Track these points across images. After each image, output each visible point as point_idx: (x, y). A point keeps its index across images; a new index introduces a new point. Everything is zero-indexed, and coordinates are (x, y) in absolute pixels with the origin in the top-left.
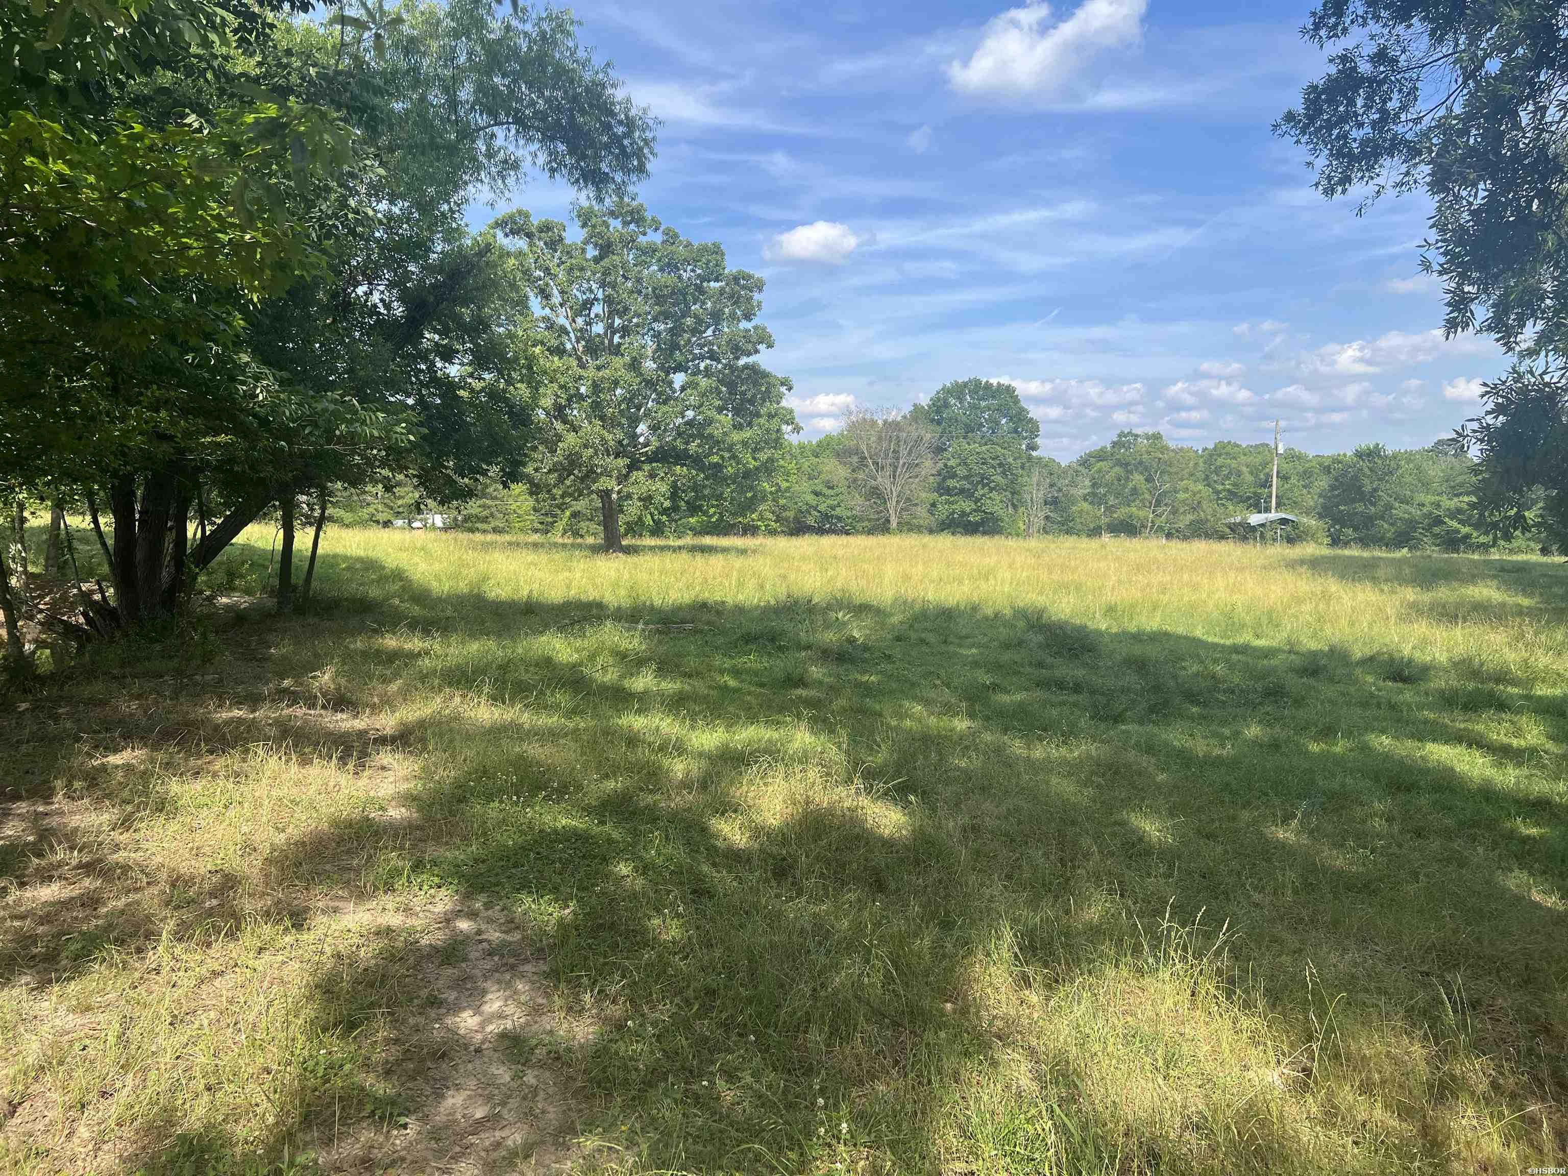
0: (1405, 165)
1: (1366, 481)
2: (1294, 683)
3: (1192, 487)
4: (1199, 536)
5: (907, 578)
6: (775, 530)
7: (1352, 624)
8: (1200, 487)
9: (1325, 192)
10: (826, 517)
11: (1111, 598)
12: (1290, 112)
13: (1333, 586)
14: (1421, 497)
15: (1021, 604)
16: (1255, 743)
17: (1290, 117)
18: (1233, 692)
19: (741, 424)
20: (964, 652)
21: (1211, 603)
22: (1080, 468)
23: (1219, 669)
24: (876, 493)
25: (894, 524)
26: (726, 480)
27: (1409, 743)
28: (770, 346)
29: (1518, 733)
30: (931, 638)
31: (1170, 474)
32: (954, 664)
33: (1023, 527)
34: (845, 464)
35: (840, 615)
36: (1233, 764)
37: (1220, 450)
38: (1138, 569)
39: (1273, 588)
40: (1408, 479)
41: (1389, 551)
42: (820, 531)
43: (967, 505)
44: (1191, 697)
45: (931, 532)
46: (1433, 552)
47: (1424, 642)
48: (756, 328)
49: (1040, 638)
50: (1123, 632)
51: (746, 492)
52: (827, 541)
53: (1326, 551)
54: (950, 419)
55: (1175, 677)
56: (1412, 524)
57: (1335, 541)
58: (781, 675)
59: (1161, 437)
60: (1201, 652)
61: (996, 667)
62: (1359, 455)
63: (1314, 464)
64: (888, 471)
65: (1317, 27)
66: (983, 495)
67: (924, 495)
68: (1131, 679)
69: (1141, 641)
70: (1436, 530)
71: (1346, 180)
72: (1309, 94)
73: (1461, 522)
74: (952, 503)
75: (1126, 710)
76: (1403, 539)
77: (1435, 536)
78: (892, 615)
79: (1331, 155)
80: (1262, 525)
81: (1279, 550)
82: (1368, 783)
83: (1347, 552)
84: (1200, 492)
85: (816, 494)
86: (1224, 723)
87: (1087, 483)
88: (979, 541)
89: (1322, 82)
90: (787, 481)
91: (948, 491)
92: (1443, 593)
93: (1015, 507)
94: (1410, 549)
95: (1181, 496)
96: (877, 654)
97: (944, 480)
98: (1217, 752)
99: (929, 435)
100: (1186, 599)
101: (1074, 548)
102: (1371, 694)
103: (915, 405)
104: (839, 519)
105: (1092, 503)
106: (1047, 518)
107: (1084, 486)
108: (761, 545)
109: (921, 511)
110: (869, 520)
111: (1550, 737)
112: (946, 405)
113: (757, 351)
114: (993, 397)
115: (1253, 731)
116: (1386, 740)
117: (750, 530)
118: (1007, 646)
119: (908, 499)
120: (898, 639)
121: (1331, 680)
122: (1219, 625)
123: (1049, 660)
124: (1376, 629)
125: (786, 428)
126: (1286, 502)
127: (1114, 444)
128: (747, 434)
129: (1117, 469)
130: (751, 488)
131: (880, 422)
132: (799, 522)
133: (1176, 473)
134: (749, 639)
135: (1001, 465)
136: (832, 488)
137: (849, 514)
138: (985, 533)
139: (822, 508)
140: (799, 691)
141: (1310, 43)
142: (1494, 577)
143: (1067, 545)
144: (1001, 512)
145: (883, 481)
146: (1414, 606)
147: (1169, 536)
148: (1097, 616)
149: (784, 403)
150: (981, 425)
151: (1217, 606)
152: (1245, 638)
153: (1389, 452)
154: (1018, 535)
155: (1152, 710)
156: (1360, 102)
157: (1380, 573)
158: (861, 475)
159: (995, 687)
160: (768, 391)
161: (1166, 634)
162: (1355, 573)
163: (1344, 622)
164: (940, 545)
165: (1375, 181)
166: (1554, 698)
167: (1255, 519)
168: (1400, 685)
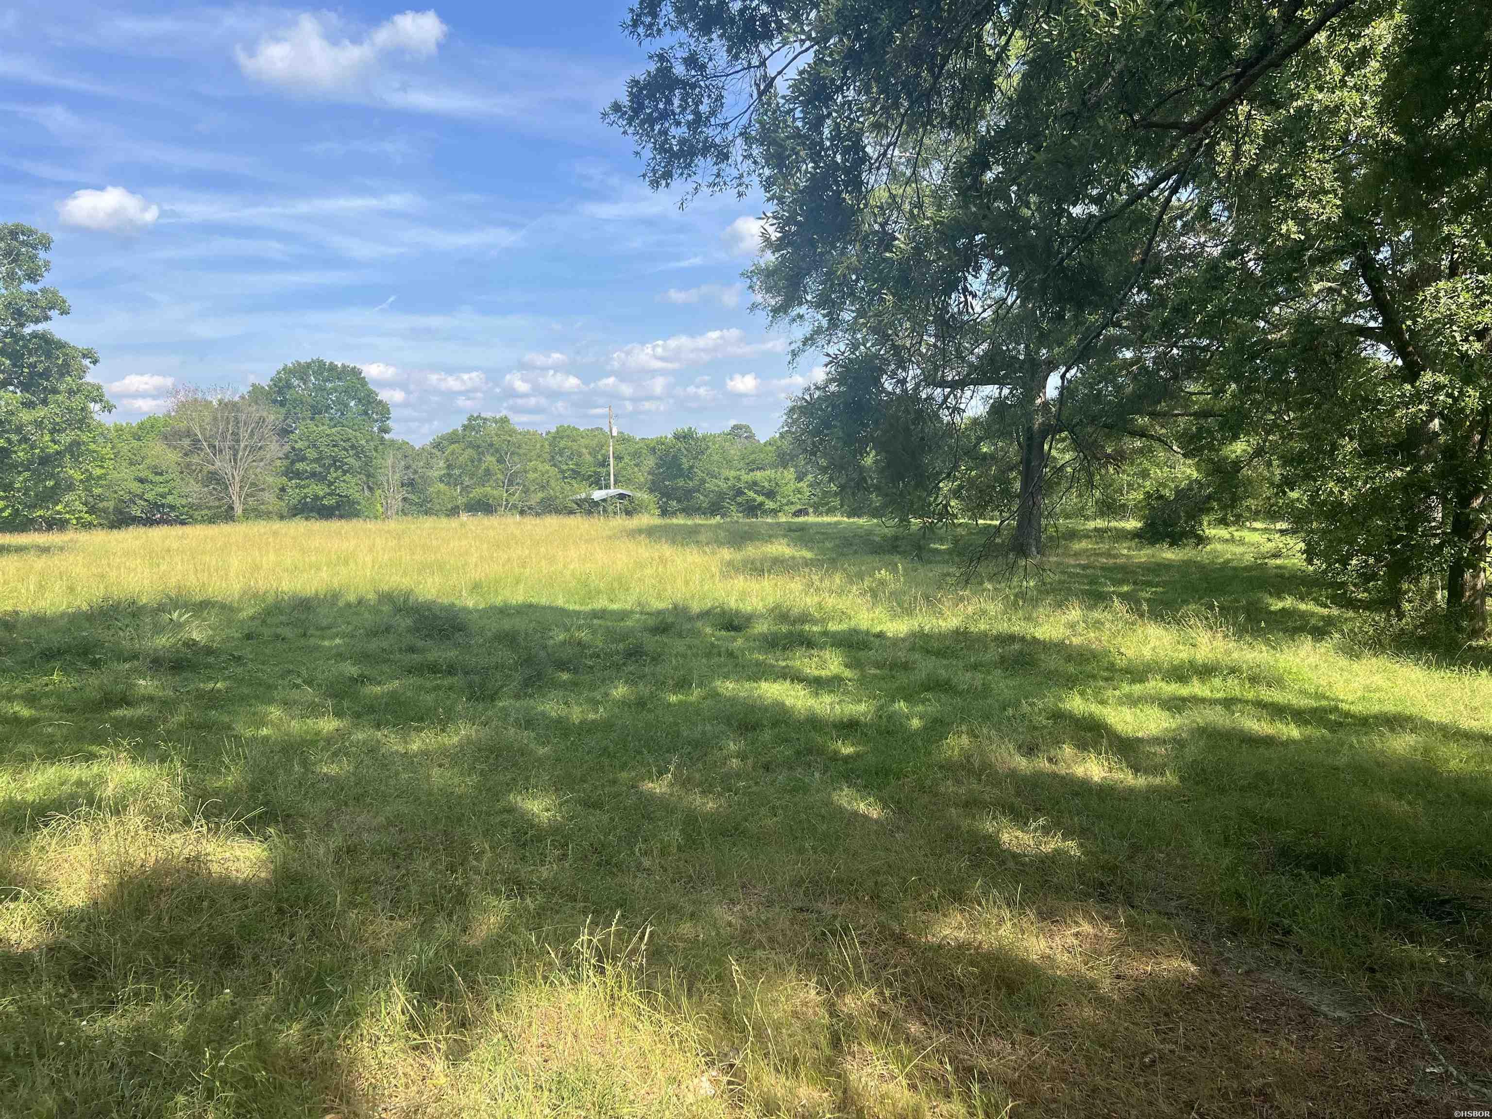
0: (716, 167)
1: (684, 460)
2: (651, 643)
3: (540, 467)
4: (550, 512)
5: (257, 568)
6: (90, 523)
7: (687, 583)
8: (548, 467)
9: (651, 182)
10: (157, 506)
11: (476, 575)
12: (616, 103)
13: (667, 550)
14: (726, 473)
15: (386, 588)
16: (624, 703)
17: (617, 107)
18: (598, 656)
19: (33, 402)
20: (326, 643)
21: (567, 573)
22: (433, 451)
23: (583, 635)
24: (214, 478)
25: (239, 510)
26: (16, 467)
27: (747, 685)
28: (64, 312)
29: (823, 664)
30: (287, 632)
31: (519, 455)
32: (316, 659)
33: (381, 510)
34: (175, 448)
35: (175, 616)
36: (607, 726)
37: (560, 434)
38: (498, 546)
39: (619, 556)
40: (716, 457)
41: (706, 519)
42: (149, 522)
43: (320, 490)
44: (562, 665)
45: (282, 517)
46: (738, 517)
47: (744, 595)
48: (44, 291)
49: (409, 622)
50: (491, 608)
51: (45, 480)
52: (157, 533)
53: (657, 521)
54: (295, 400)
55: (545, 647)
56: (721, 495)
57: (664, 513)
58: (97, 696)
59: (508, 421)
60: (567, 621)
61: (364, 657)
62: (677, 437)
63: (642, 445)
64: (228, 454)
65: (635, 23)
66: (336, 478)
67: (270, 479)
68: (505, 655)
69: (508, 615)
70: (739, 499)
71: (668, 175)
72: (632, 88)
73: (756, 492)
74: (304, 487)
75: (502, 687)
76: (715, 509)
77: (739, 504)
78: (240, 610)
79: (655, 149)
80: (604, 500)
81: (620, 522)
82: (722, 727)
83: (675, 521)
84: (547, 472)
85: (141, 481)
86: (593, 687)
87: (442, 464)
88: (335, 525)
89: (643, 78)
90: (102, 467)
91: (298, 475)
92: (752, 551)
93: (370, 489)
94: (722, 517)
95: (531, 476)
96: (223, 657)
97: (293, 463)
98: (591, 716)
99: (273, 416)
100: (545, 571)
101: (435, 528)
102: (712, 644)
103: (253, 385)
104: (172, 508)
105: (448, 484)
106: (405, 499)
107: (439, 468)
108: (71, 540)
109: (269, 497)
110: (209, 508)
111: (846, 666)
112: (289, 386)
113: (47, 318)
114: (339, 379)
115: (620, 691)
116: (730, 685)
117: (55, 524)
118: (373, 633)
119: (253, 484)
120: (249, 637)
121: (680, 635)
122: (578, 593)
123: (420, 644)
124: (706, 587)
125: (94, 407)
126: (622, 479)
127: (465, 428)
128: (41, 412)
129: (470, 451)
130: (52, 476)
131: (215, 403)
132: (121, 513)
133: (525, 455)
134: (50, 655)
135: (353, 447)
136: (161, 474)
137: (184, 501)
138: (341, 517)
139: (149, 496)
140: (120, 713)
141: (629, 38)
142: (785, 536)
143: (427, 525)
144: (357, 495)
145: (221, 464)
146: (730, 563)
147: (522, 513)
148: (464, 593)
149: (89, 378)
150: (328, 407)
151: (573, 575)
152: (601, 603)
153: (700, 435)
154: (376, 518)
155: (527, 683)
156: (676, 102)
157: (702, 538)
158: (195, 459)
159: (362, 679)
160: (66, 364)
161: (531, 606)
162: (684, 538)
163: (680, 583)
164: (292, 531)
165: (694, 178)
166: (844, 631)
167: (598, 495)
168: (732, 633)
